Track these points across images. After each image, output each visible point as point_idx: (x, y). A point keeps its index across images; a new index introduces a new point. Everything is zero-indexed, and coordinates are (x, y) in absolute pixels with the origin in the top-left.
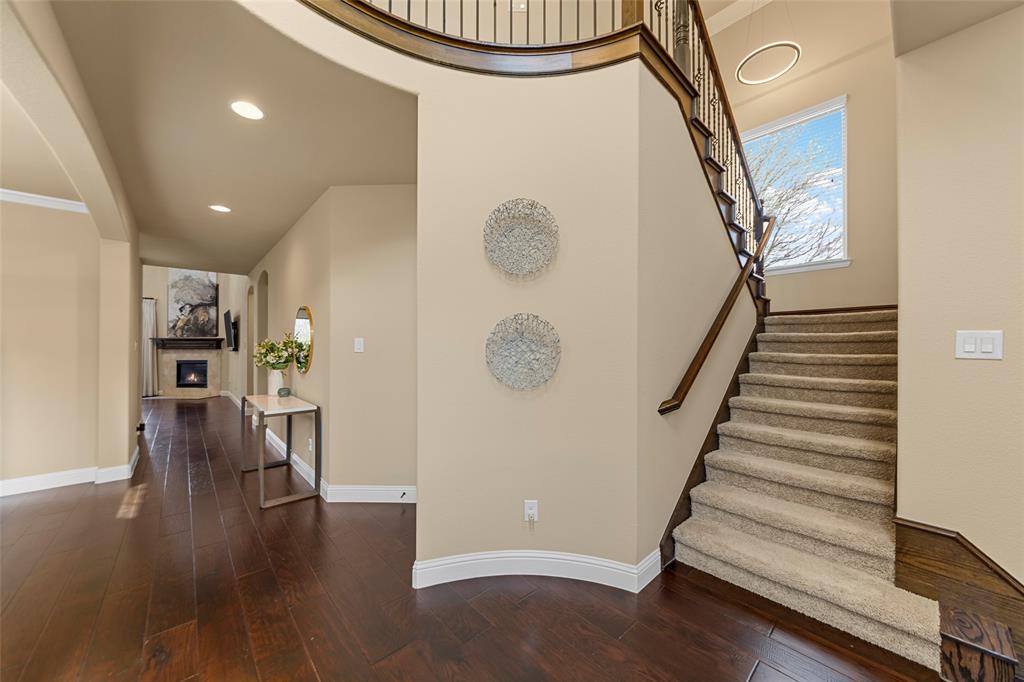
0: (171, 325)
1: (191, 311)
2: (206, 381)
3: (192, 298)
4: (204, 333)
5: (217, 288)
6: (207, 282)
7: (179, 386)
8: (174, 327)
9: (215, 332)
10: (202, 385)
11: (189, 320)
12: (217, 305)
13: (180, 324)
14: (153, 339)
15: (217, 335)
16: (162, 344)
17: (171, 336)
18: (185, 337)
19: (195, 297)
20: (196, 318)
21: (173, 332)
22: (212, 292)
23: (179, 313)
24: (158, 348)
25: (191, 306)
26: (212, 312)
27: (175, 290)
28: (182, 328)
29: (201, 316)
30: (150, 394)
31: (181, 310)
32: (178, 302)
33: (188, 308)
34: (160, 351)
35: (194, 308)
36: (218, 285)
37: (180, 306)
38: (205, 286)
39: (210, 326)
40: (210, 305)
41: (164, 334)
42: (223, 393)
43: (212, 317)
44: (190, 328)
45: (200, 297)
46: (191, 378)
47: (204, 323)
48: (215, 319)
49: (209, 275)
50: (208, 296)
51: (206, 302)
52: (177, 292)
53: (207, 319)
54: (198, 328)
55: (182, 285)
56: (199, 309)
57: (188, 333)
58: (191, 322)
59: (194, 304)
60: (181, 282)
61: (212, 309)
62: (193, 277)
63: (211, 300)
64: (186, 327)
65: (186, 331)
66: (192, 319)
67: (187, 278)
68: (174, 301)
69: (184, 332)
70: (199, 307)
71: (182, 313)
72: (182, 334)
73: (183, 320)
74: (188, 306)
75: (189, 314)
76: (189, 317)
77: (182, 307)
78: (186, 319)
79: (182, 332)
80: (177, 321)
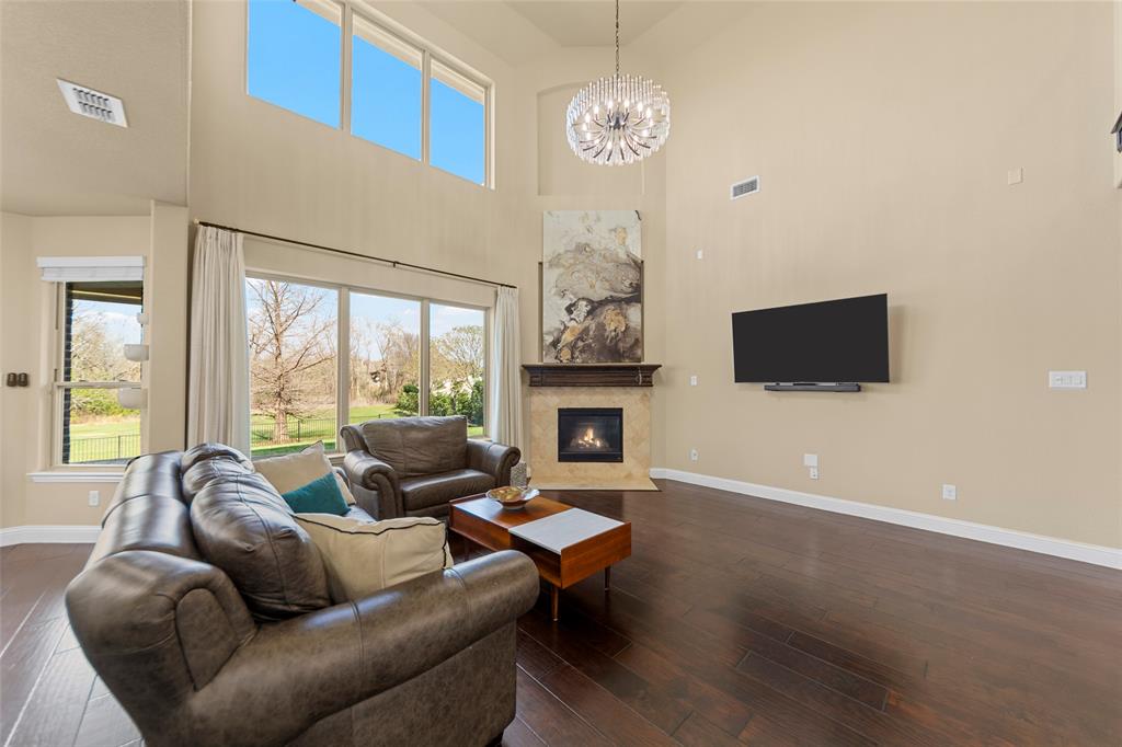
1: (589, 313)
2: (620, 449)
3: (592, 286)
4: (615, 353)
5: (639, 266)
6: (623, 256)
7: (562, 458)
8: (555, 344)
9: (639, 352)
11: (586, 330)
12: (640, 302)
13: (568, 337)
14: (524, 368)
15: (640, 357)
16: (538, 377)
17: (549, 360)
18: (579, 362)
19: (598, 285)
20: (601, 327)
21: (553, 352)
22: (632, 275)
23: (565, 317)
24: (531, 384)
25: (590, 301)
26: (633, 312)
28: (573, 347)
29: (611, 321)
31: (569, 310)
32: (563, 294)
33: (583, 307)
34: (535, 389)
35: (595, 307)
36: (642, 262)
37: (568, 303)
38: (619, 264)
39: (630, 341)
40: (629, 301)
43: (632, 325)
44: (589, 346)
45: (607, 285)
46: (586, 439)
47: (618, 335)
48: (639, 328)
49: (628, 242)
50: (627, 283)
51: (624, 296)
52: (561, 275)
53: (623, 329)
54: (604, 346)
55: (572, 261)
56: (607, 308)
57: (584, 356)
58: (591, 333)
59: (596, 298)
60: (570, 255)
61: (633, 309)
62: (595, 246)
63: (630, 290)
64: (580, 344)
65: (580, 352)
66: (593, 327)
67: (582, 248)
68: (553, 292)
69: (577, 353)
70: (606, 304)
71: (572, 316)
72: (573, 358)
73: (573, 329)
74: (585, 303)
75: (586, 317)
76: (587, 323)
77: (571, 305)
78: (581, 327)
79: (573, 353)
80: (563, 332)
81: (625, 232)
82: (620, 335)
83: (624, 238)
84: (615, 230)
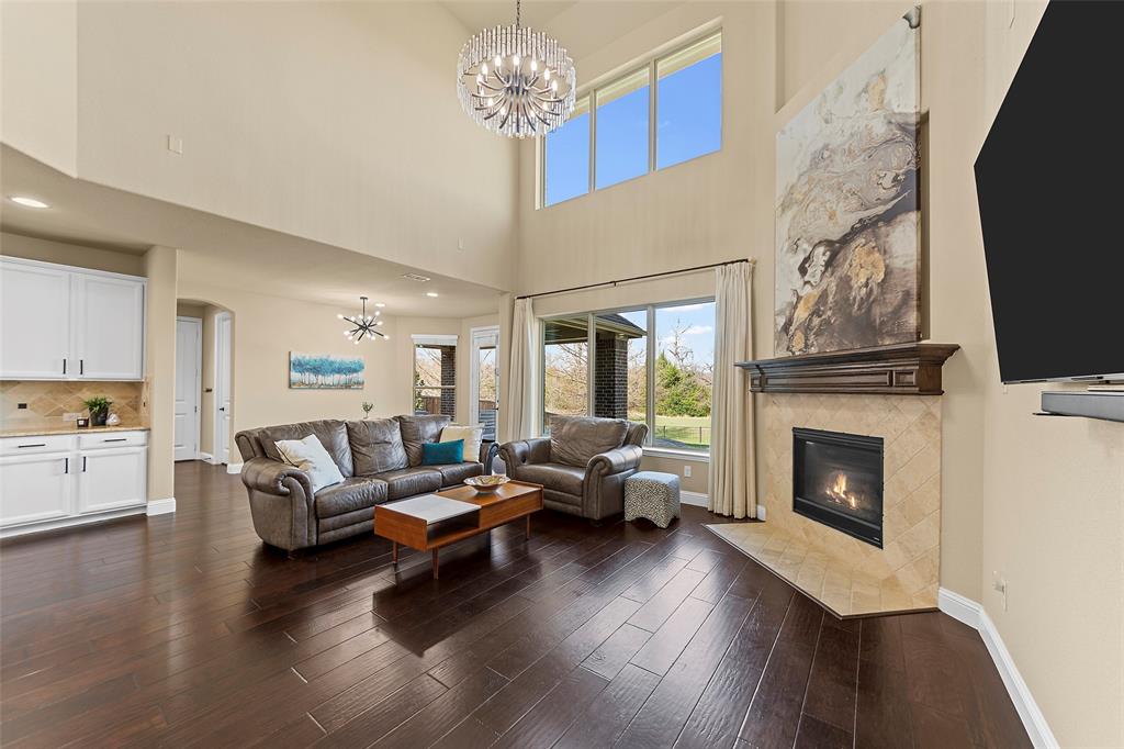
0: (782, 321)
1: (828, 264)
2: (879, 520)
3: (832, 216)
5: (919, 130)
7: (798, 508)
8: (786, 328)
10: (868, 530)
11: (824, 295)
12: (920, 204)
13: (801, 314)
14: (745, 368)
15: (922, 330)
16: (761, 378)
18: (813, 350)
19: (841, 208)
20: (845, 283)
21: (786, 340)
22: (900, 158)
23: (797, 282)
24: (754, 392)
25: (829, 243)
27: (790, 214)
28: (807, 328)
29: (862, 267)
30: (738, 514)
31: (803, 269)
32: (795, 247)
33: (821, 256)
34: (760, 395)
35: (837, 249)
36: (924, 120)
37: (801, 257)
38: (872, 151)
39: (894, 298)
40: (889, 218)
41: (769, 351)
42: (953, 604)
43: (897, 263)
44: (827, 322)
45: (854, 202)
46: (836, 490)
47: (871, 290)
48: (913, 265)
49: (889, 95)
50: (887, 182)
51: (881, 209)
52: (794, 218)
53: (882, 276)
54: (849, 318)
55: (806, 188)
56: (853, 245)
57: (821, 340)
58: (830, 299)
59: (836, 237)
60: (804, 179)
61: (899, 228)
62: (836, 141)
63: (893, 192)
64: (816, 321)
65: (816, 334)
66: (833, 288)
67: (819, 159)
68: (785, 249)
69: (812, 337)
70: (852, 240)
71: (807, 278)
72: (806, 346)
73: (809, 296)
74: (821, 249)
75: (823, 273)
76: (824, 286)
77: (806, 260)
78: (816, 292)
79: (807, 339)
80: (795, 307)
81: (884, 79)
82: (875, 288)
83: (883, 92)
84: (865, 91)
